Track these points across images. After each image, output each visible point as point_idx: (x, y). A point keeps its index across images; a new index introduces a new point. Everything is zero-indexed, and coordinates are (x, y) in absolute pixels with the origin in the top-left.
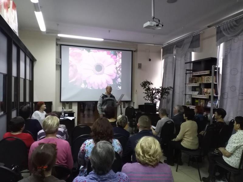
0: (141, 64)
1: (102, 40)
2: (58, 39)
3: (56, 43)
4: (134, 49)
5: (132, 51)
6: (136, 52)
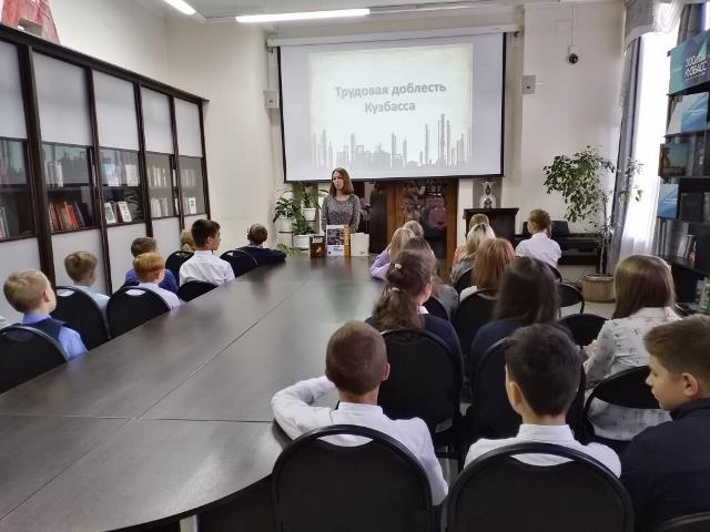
0: (534, 77)
1: (366, 12)
3: (265, 43)
4: (512, 28)
5: (505, 34)
6: (519, 38)
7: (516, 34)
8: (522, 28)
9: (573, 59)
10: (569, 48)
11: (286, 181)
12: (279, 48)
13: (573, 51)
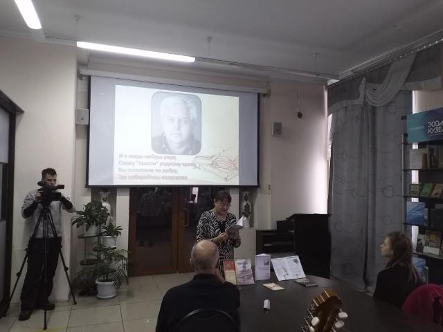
3: (78, 72)
4: (263, 91)
5: (259, 94)
7: (264, 95)
9: (300, 115)
11: (87, 186)
12: (89, 78)
13: (300, 110)
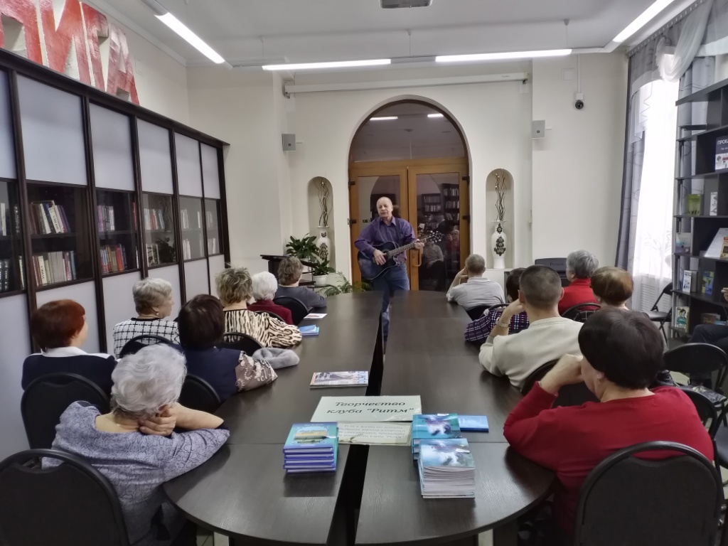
0: (542, 123)
1: (388, 62)
2: (288, 80)
3: (284, 89)
4: (521, 76)
6: (527, 85)
7: (524, 81)
8: (530, 75)
9: (579, 105)
10: (575, 94)
13: (580, 97)
